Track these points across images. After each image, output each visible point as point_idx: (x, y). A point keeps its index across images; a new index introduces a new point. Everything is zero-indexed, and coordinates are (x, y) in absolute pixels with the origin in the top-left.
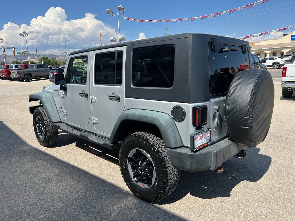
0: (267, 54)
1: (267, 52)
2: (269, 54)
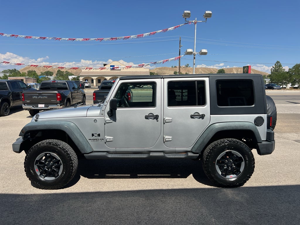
0: (94, 80)
1: (93, 78)
2: (95, 80)
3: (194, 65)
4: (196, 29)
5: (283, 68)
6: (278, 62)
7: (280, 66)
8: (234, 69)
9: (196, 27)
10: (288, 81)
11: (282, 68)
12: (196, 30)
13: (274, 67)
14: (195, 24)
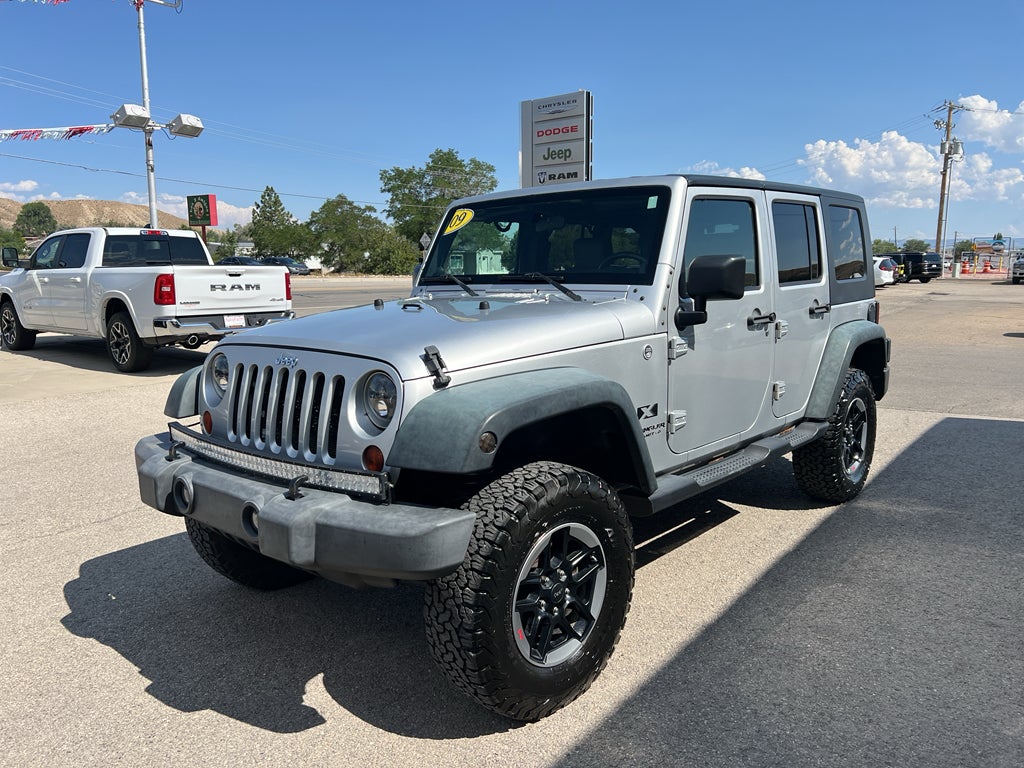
3: (152, 174)
4: (142, 26)
5: (286, 211)
6: (269, 191)
7: (277, 202)
8: (85, 207)
9: (142, 21)
10: (305, 249)
11: (282, 210)
12: (142, 30)
13: (261, 205)
14: (138, 9)
